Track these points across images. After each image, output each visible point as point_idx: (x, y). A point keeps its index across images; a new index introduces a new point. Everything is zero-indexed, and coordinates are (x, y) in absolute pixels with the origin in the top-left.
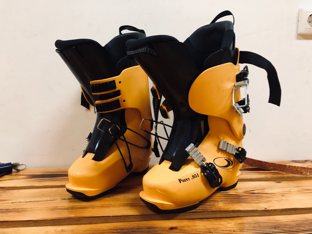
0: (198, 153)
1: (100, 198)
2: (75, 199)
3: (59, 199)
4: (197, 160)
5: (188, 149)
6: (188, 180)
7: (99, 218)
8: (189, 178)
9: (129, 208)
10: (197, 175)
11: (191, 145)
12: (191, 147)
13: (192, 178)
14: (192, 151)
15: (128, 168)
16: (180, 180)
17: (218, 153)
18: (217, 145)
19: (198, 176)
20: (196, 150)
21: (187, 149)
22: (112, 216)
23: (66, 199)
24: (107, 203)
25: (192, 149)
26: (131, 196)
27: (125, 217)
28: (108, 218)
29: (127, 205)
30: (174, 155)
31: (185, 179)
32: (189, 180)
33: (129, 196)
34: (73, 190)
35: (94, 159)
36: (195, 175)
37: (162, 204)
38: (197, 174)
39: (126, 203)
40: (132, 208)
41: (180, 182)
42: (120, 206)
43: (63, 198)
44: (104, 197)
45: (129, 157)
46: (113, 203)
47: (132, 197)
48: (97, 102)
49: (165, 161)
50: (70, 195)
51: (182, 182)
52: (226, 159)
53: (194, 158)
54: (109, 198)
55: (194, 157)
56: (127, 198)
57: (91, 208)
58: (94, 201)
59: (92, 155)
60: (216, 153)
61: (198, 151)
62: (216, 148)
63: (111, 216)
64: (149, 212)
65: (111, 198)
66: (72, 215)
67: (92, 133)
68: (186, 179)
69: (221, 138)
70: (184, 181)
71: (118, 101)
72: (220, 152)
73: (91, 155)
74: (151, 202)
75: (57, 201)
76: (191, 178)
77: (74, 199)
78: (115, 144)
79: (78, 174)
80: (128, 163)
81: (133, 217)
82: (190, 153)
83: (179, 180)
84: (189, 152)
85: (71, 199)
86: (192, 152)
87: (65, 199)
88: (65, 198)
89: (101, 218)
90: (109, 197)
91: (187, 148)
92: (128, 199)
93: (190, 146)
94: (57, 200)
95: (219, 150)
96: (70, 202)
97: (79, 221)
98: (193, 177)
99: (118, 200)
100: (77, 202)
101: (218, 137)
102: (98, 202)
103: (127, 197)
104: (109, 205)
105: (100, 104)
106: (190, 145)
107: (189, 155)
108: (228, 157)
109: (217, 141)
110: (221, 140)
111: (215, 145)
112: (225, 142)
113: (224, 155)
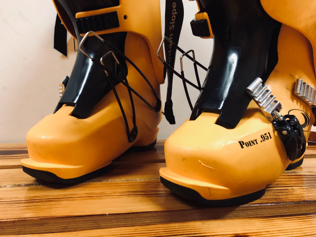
1: (84, 183)
2: (39, 185)
3: (8, 186)
5: (252, 86)
6: (255, 142)
7: (83, 219)
8: (256, 140)
9: (139, 198)
10: (268, 135)
11: (258, 81)
13: (262, 140)
15: (132, 134)
16: (241, 144)
17: (293, 101)
18: (290, 87)
19: (271, 138)
22: (109, 214)
23: (22, 186)
24: (97, 191)
26: (138, 179)
27: (134, 216)
28: (102, 218)
29: (135, 193)
31: (250, 141)
32: (257, 143)
33: (136, 179)
34: (34, 167)
35: (73, 114)
36: (265, 134)
37: (209, 189)
38: (269, 133)
39: (132, 190)
40: (144, 198)
41: (242, 147)
42: (122, 195)
43: (17, 183)
44: (91, 182)
45: (132, 117)
46: (108, 191)
47: (141, 181)
48: (79, 15)
49: (203, 114)
50: (31, 179)
51: (244, 146)
52: (303, 112)
53: (263, 105)
54: (100, 183)
56: (131, 182)
57: (67, 200)
58: (75, 188)
59: (71, 109)
60: (290, 101)
61: (269, 93)
62: (289, 93)
63: (107, 213)
64: (178, 205)
65: (103, 182)
66: (29, 215)
67: (69, 76)
68: (252, 141)
69: (297, 77)
70: (249, 144)
71: (115, 14)
72: (295, 101)
73: (67, 110)
74: (187, 184)
75: (4, 189)
76: (259, 139)
77: (36, 185)
78: (112, 91)
79: (43, 137)
80: (131, 126)
81: (149, 215)
82: (255, 94)
83: (240, 142)
84: (253, 92)
85: (32, 184)
87: (19, 186)
88: (20, 183)
89: (86, 219)
90: (100, 181)
92: (135, 184)
94: (6, 187)
95: (295, 97)
96: (30, 190)
97: (42, 225)
98: (262, 138)
99: (117, 185)
100: (41, 190)
101: (292, 76)
102: (80, 189)
103: (132, 180)
104: (101, 193)
105: (84, 19)
108: (306, 110)
109: (290, 82)
110: (298, 80)
111: (287, 88)
112: (304, 83)
113: (300, 106)
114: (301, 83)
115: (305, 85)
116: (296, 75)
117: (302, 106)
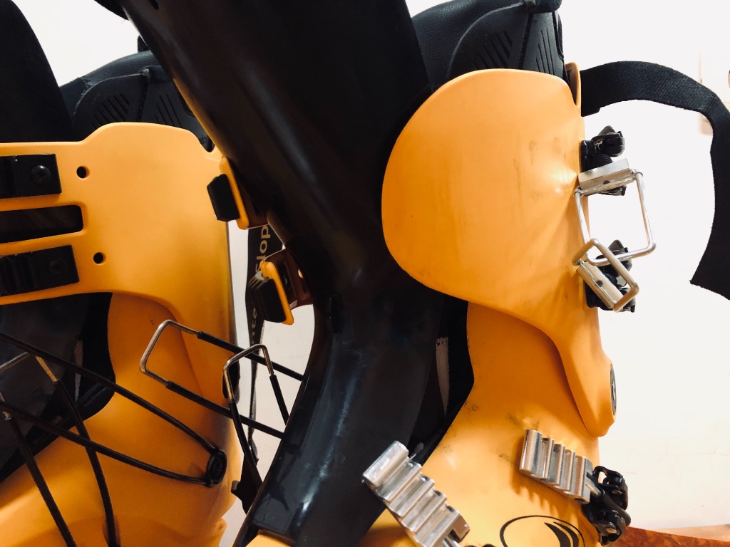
0: (431, 493)
4: (424, 530)
5: (378, 470)
11: (394, 452)
12: (396, 458)
14: (396, 482)
17: (518, 492)
18: (510, 453)
20: (417, 478)
21: (374, 474)
25: (400, 472)
30: (305, 507)
52: (551, 522)
53: (411, 523)
55: (409, 517)
60: (510, 492)
61: (429, 484)
62: (506, 470)
69: (527, 422)
72: (525, 491)
82: (386, 493)
84: (381, 487)
86: (399, 487)
91: (373, 468)
93: (391, 457)
95: (523, 479)
101: (514, 420)
106: (390, 451)
107: (380, 506)
108: (561, 513)
109: (508, 438)
110: (528, 432)
111: (501, 456)
112: (546, 440)
113: (542, 504)
114: (538, 440)
115: (548, 445)
116: (524, 418)
117: (546, 504)
